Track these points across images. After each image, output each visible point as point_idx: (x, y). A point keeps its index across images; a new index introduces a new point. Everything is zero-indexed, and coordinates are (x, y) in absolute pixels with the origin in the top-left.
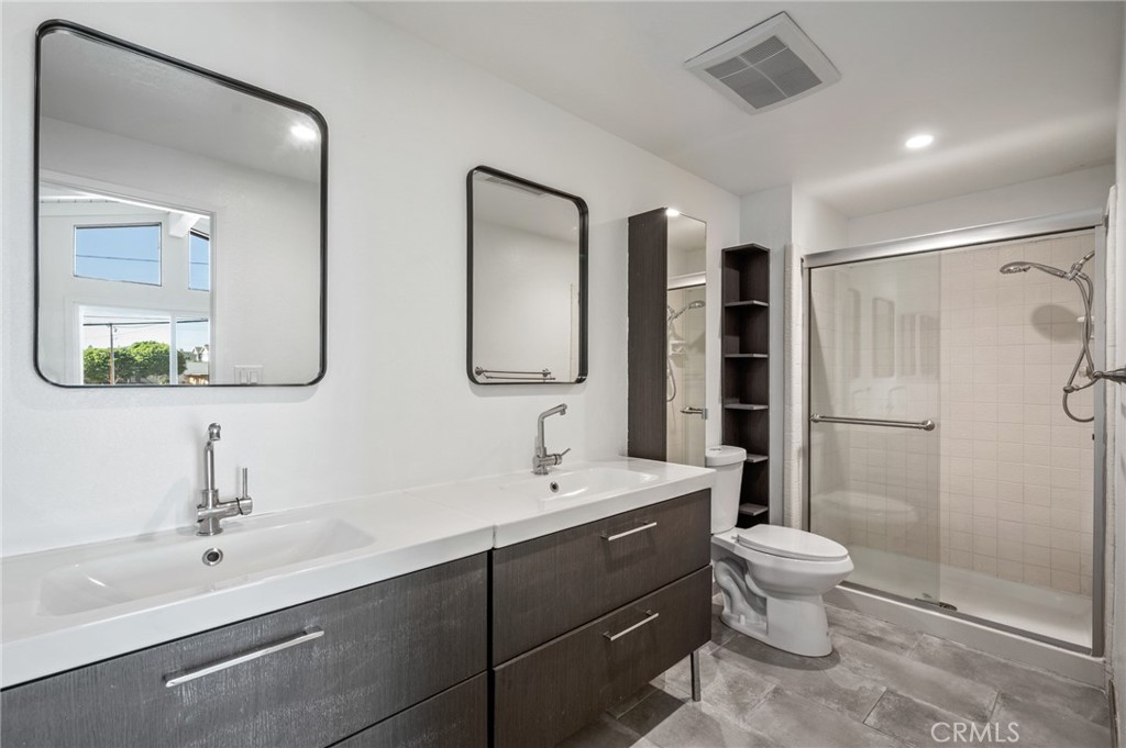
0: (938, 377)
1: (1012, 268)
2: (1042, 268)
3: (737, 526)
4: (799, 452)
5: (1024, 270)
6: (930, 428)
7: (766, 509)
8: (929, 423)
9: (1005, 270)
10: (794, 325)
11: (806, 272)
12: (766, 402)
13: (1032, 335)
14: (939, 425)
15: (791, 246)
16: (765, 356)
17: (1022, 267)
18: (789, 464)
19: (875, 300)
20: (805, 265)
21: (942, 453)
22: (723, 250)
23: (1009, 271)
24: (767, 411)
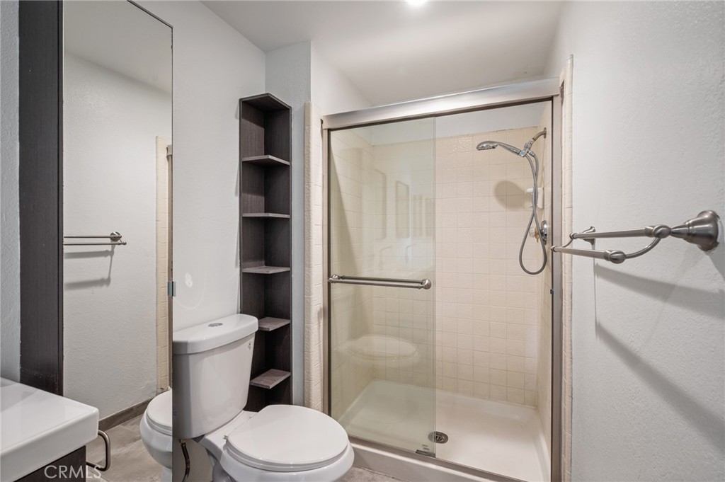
0: (434, 238)
1: (485, 145)
2: (505, 146)
3: (246, 409)
4: (319, 313)
5: (493, 148)
6: (428, 287)
7: (288, 375)
8: (427, 282)
9: (480, 148)
10: (312, 185)
11: (326, 133)
12: (288, 263)
13: (494, 203)
14: (435, 283)
15: (309, 104)
16: (286, 216)
17: (491, 145)
18: (309, 328)
19: (398, 182)
20: (326, 126)
21: (437, 299)
22: (240, 100)
23: (483, 148)
24: (288, 274)
